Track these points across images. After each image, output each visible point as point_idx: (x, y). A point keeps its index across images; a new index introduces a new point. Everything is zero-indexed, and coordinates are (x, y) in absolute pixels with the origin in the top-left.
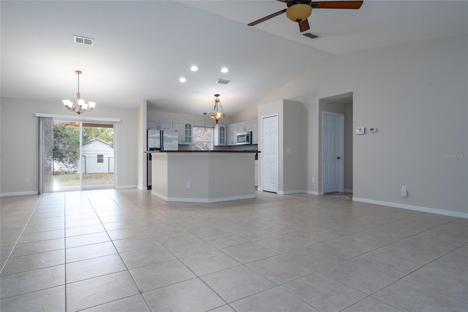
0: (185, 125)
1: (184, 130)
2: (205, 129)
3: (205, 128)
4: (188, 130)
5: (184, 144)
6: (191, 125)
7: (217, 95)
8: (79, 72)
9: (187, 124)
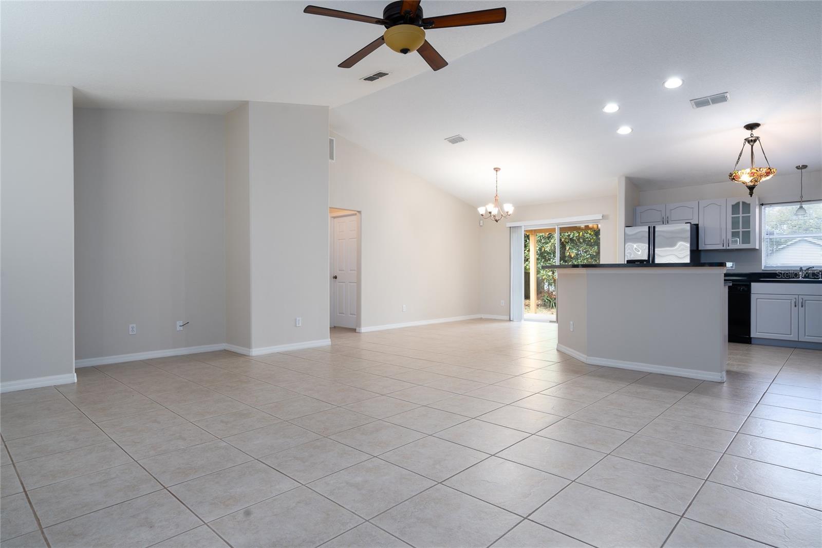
0: (733, 206)
1: (730, 216)
2: (801, 207)
3: (799, 203)
4: (741, 215)
5: (728, 248)
6: (749, 204)
7: (751, 127)
8: (497, 170)
9: (738, 203)
